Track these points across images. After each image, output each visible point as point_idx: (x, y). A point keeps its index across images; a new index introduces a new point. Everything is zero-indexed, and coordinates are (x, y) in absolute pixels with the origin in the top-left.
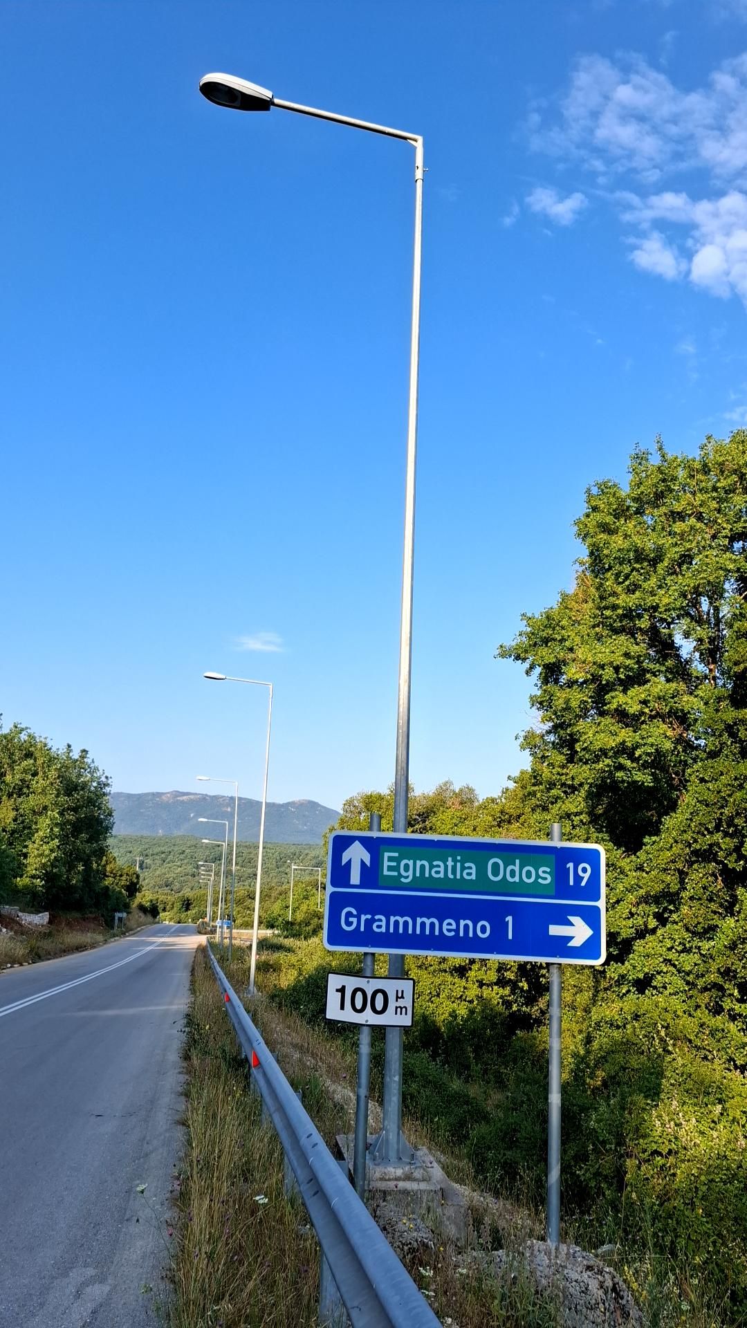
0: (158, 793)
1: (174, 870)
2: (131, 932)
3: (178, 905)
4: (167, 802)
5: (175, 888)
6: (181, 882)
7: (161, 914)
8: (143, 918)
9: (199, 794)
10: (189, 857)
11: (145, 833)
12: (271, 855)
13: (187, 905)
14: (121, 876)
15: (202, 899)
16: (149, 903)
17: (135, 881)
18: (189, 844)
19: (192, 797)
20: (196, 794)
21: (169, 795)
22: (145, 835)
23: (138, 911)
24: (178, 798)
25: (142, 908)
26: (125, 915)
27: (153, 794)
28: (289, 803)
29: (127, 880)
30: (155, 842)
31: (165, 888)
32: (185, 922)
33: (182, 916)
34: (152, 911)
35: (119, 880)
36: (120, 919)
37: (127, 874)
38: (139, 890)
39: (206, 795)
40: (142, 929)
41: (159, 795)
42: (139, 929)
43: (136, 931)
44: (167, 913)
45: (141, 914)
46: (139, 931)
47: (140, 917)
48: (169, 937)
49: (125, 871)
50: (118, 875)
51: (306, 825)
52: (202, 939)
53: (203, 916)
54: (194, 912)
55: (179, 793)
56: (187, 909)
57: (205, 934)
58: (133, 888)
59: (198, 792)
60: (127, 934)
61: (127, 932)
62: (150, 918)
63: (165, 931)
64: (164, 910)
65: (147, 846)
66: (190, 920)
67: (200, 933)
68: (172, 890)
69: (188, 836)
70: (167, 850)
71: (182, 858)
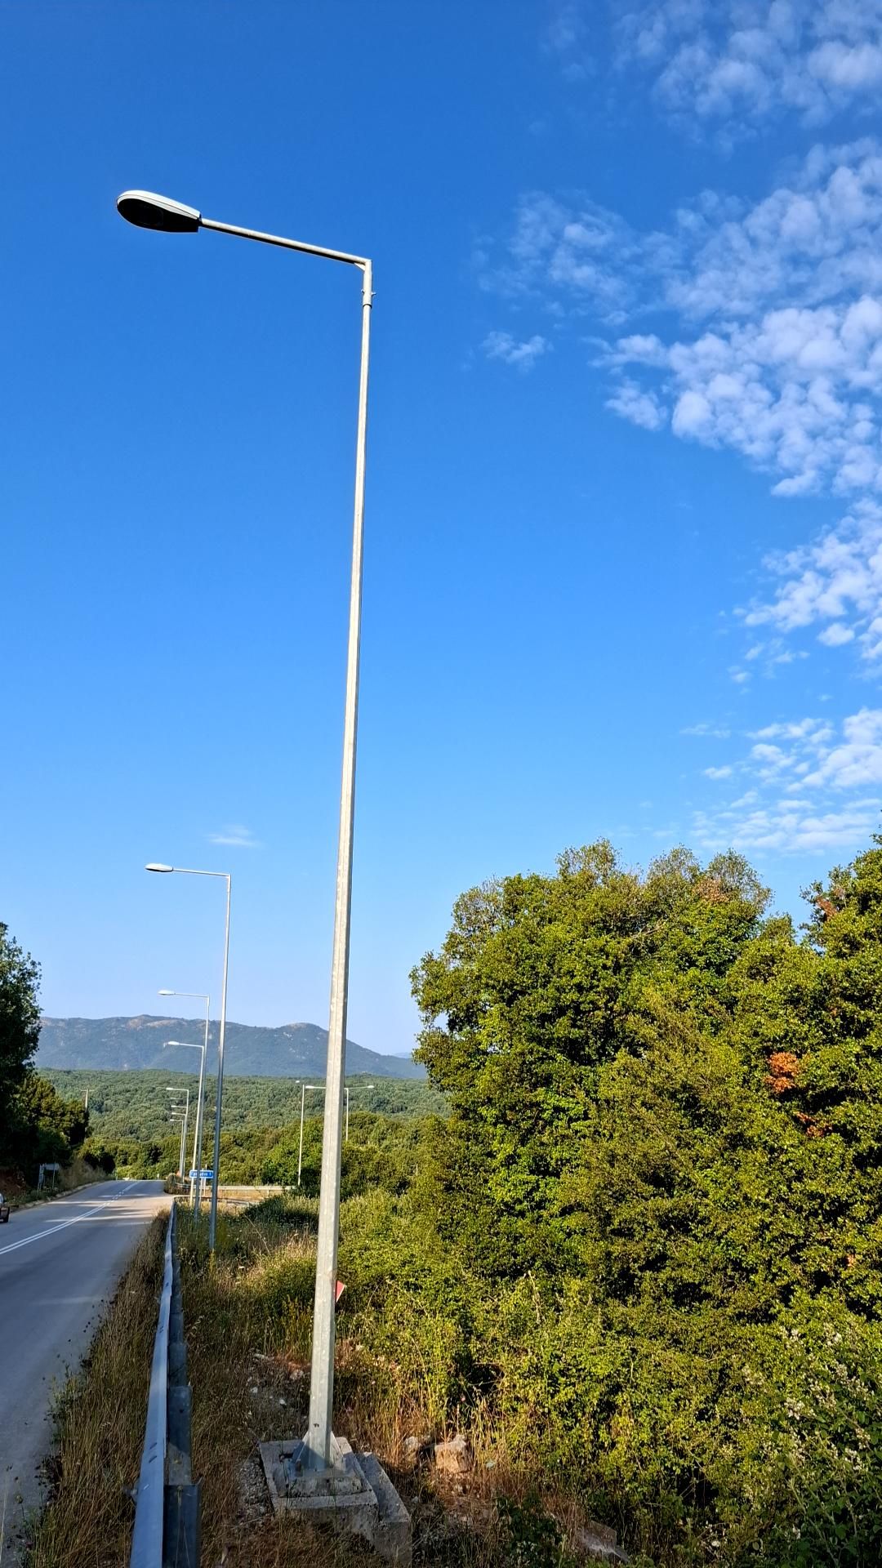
0: (123, 1018)
1: (142, 1111)
2: (64, 1193)
3: (143, 1156)
4: (135, 1029)
5: (141, 1136)
6: (148, 1128)
7: (118, 1169)
8: (89, 1172)
9: (174, 1019)
10: (161, 1095)
11: (107, 1068)
12: (262, 1091)
13: (155, 1155)
14: (63, 1115)
15: (173, 1148)
16: (99, 1152)
17: (83, 1121)
18: (160, 1079)
19: (165, 1022)
20: (170, 1018)
21: (136, 1020)
22: (107, 1070)
23: (82, 1163)
24: (149, 1024)
25: (89, 1158)
26: (56, 1167)
27: (118, 1020)
28: (283, 1028)
29: (70, 1121)
30: (118, 1078)
31: (130, 1136)
32: (152, 1178)
33: (148, 1170)
34: (105, 1163)
35: (61, 1120)
36: (48, 1174)
37: (72, 1113)
38: (88, 1134)
39: (183, 1019)
40: (85, 1188)
41: (125, 1020)
42: (80, 1188)
43: (74, 1191)
44: (129, 1167)
45: (88, 1167)
46: (79, 1191)
47: (86, 1171)
48: (119, 1198)
49: (69, 1108)
50: (59, 1113)
51: (304, 1054)
52: (166, 1202)
53: (175, 1169)
54: (164, 1164)
55: (147, 1018)
56: (155, 1161)
57: (174, 1193)
58: (79, 1132)
59: (172, 1017)
60: (58, 1196)
61: (59, 1192)
62: (101, 1173)
63: (114, 1193)
64: (125, 1163)
65: (108, 1084)
66: (158, 1175)
67: (167, 1192)
68: (138, 1138)
69: (160, 1070)
70: (131, 1086)
71: (151, 1097)
